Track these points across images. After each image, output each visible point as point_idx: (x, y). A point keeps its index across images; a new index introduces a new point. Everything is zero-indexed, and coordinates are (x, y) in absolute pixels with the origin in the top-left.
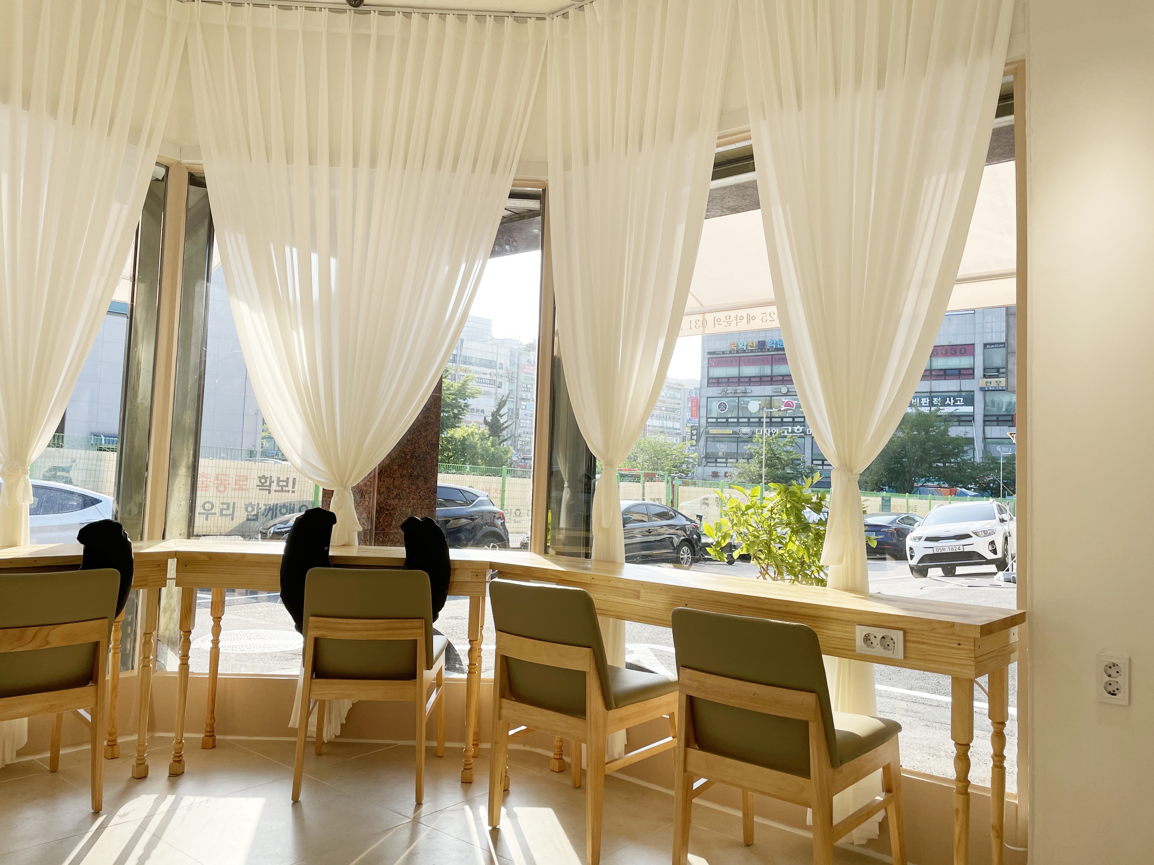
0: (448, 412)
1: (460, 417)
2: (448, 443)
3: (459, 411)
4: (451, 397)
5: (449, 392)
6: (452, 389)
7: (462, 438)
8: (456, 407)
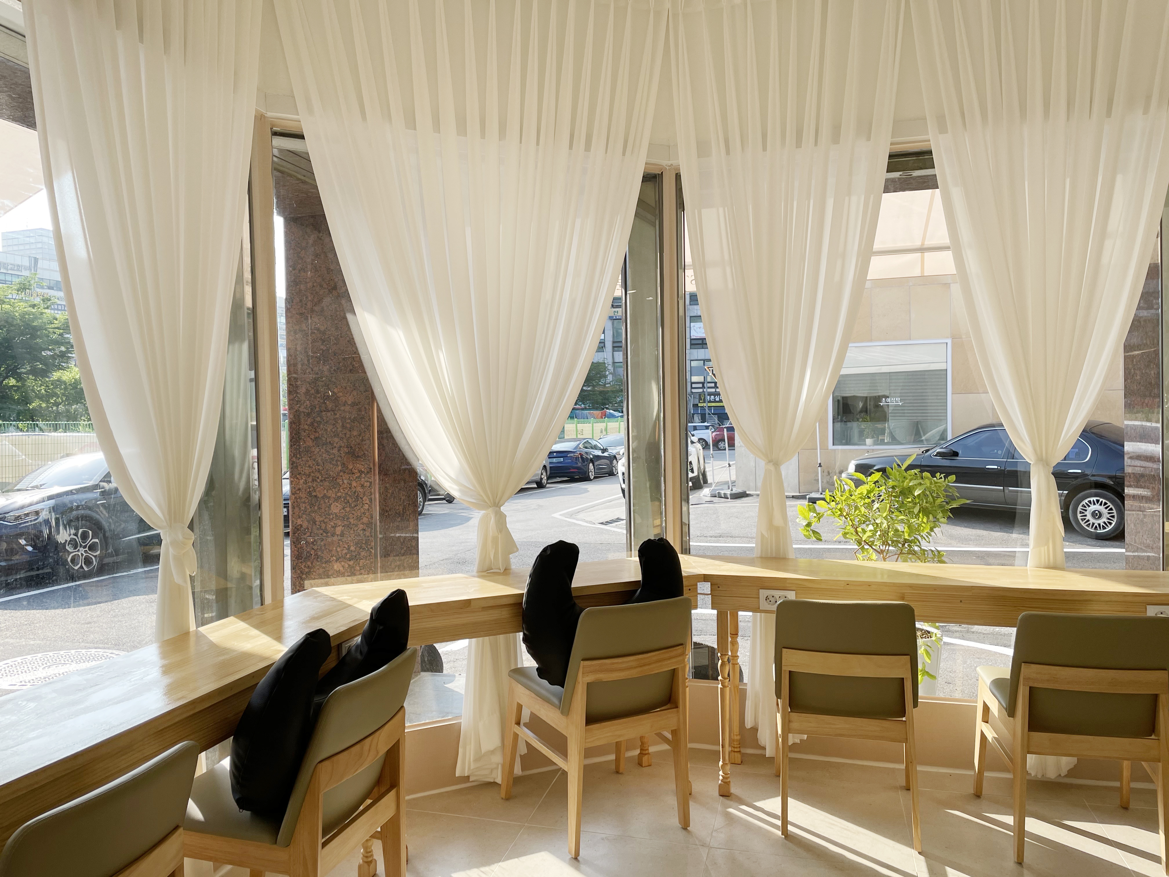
0: (54, 349)
1: (70, 355)
2: (56, 387)
3: (67, 348)
4: (58, 331)
5: (53, 326)
6: (56, 322)
7: (73, 380)
8: (62, 344)
